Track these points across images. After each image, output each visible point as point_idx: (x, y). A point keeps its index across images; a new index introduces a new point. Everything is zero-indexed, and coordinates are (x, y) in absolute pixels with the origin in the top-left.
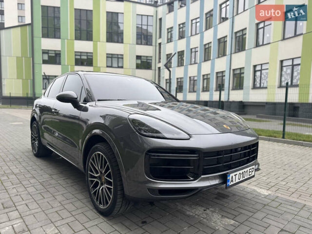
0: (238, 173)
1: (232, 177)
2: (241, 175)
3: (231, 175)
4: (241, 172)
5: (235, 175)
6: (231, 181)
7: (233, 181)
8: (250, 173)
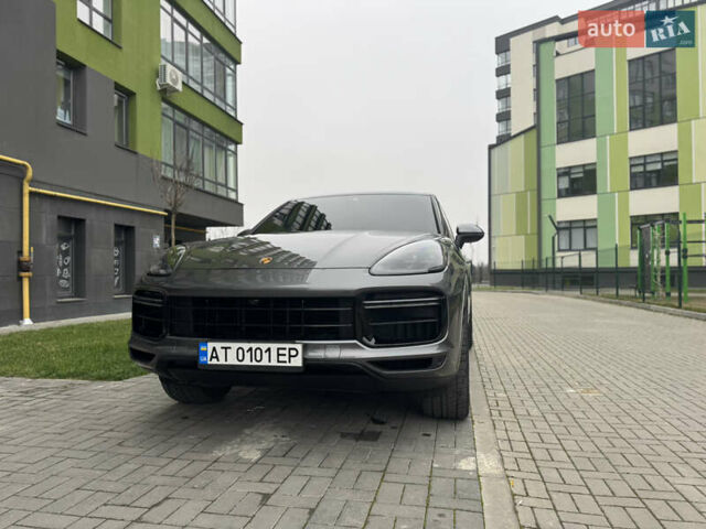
0: (235, 346)
1: (214, 349)
2: (248, 355)
3: (211, 345)
4: (246, 346)
5: (226, 348)
6: (212, 357)
7: (217, 357)
8: (281, 358)
